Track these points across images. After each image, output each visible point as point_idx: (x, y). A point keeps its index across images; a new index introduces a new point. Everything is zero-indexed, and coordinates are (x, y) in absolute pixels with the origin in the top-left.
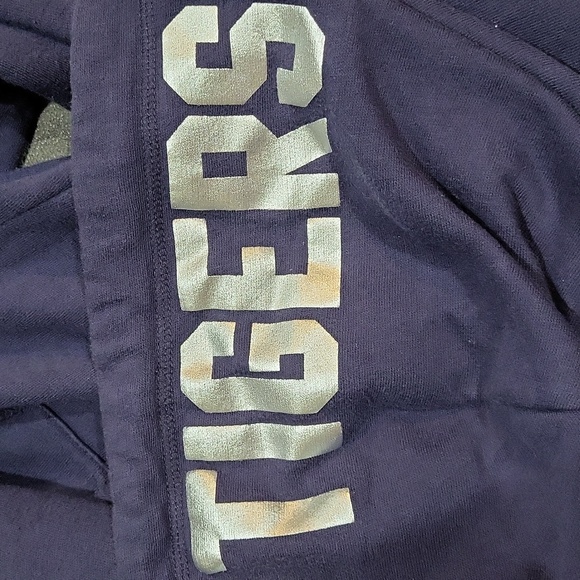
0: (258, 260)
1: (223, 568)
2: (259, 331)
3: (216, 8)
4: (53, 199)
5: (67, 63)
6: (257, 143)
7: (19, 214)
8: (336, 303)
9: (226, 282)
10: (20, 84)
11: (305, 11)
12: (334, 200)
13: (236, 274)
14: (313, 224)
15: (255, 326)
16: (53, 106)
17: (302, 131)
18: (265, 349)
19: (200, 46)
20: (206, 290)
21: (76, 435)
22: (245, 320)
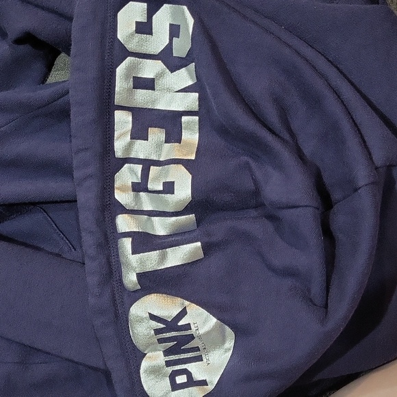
0: (156, 135)
1: (139, 287)
2: (154, 170)
3: (146, 4)
4: (55, 102)
5: (70, 32)
6: (161, 75)
7: (39, 108)
8: (193, 157)
9: (139, 143)
10: (45, 40)
11: (185, 8)
12: (195, 107)
13: (145, 140)
14: (184, 119)
15: (152, 167)
16: (63, 55)
17: (183, 70)
18: (156, 179)
19: (137, 23)
20: (129, 147)
21: (55, 225)
22: (147, 164)
